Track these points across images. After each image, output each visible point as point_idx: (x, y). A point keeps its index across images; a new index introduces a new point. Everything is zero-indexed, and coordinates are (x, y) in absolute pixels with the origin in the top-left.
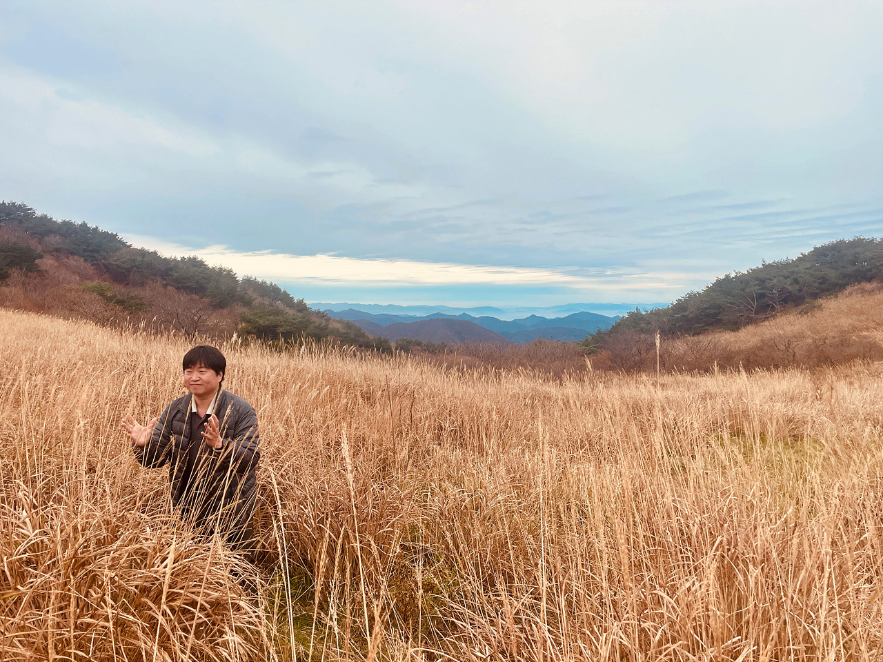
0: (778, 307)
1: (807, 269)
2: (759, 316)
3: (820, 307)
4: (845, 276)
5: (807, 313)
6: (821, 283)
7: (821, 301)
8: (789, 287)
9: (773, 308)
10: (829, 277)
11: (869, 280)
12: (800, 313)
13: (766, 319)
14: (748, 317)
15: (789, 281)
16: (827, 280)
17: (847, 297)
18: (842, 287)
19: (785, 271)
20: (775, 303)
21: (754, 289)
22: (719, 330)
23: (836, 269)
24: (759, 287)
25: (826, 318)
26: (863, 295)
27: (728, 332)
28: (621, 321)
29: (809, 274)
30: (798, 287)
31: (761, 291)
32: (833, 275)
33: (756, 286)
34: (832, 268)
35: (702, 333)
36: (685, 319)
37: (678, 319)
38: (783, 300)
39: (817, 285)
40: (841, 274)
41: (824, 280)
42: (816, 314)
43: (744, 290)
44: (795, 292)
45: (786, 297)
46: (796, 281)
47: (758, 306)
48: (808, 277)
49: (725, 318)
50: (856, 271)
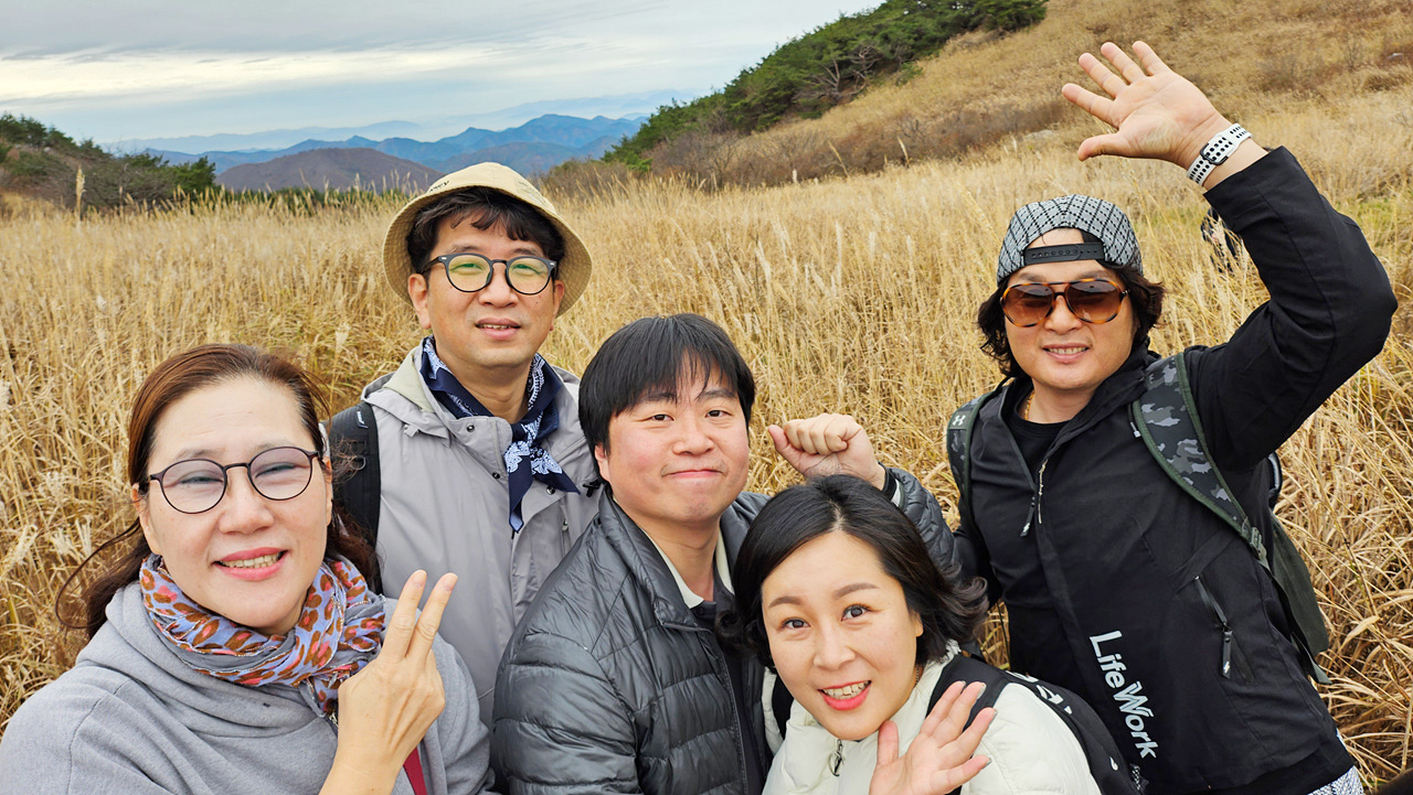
0: (867, 78)
1: (897, 20)
2: (846, 93)
3: (919, 72)
4: (944, 25)
5: (905, 82)
6: (916, 39)
7: (920, 64)
8: (879, 49)
9: (861, 81)
10: (925, 29)
11: (973, 28)
12: (897, 84)
13: (855, 95)
14: (831, 96)
15: (877, 39)
16: (924, 34)
17: (950, 55)
18: (943, 41)
19: (870, 25)
20: (862, 72)
21: (834, 55)
22: (795, 119)
23: (931, 16)
24: (840, 52)
25: (931, 86)
26: (970, 51)
27: (808, 120)
28: (651, 121)
29: (900, 27)
30: (890, 46)
31: (844, 58)
32: (930, 25)
33: (835, 50)
34: (926, 16)
35: (773, 126)
36: (747, 108)
37: (736, 110)
38: (873, 68)
39: (912, 41)
40: (939, 23)
41: (919, 34)
42: (917, 84)
43: (820, 58)
44: (887, 54)
45: (875, 63)
46: (886, 38)
47: (841, 80)
48: (900, 32)
49: (801, 101)
50: (956, 18)
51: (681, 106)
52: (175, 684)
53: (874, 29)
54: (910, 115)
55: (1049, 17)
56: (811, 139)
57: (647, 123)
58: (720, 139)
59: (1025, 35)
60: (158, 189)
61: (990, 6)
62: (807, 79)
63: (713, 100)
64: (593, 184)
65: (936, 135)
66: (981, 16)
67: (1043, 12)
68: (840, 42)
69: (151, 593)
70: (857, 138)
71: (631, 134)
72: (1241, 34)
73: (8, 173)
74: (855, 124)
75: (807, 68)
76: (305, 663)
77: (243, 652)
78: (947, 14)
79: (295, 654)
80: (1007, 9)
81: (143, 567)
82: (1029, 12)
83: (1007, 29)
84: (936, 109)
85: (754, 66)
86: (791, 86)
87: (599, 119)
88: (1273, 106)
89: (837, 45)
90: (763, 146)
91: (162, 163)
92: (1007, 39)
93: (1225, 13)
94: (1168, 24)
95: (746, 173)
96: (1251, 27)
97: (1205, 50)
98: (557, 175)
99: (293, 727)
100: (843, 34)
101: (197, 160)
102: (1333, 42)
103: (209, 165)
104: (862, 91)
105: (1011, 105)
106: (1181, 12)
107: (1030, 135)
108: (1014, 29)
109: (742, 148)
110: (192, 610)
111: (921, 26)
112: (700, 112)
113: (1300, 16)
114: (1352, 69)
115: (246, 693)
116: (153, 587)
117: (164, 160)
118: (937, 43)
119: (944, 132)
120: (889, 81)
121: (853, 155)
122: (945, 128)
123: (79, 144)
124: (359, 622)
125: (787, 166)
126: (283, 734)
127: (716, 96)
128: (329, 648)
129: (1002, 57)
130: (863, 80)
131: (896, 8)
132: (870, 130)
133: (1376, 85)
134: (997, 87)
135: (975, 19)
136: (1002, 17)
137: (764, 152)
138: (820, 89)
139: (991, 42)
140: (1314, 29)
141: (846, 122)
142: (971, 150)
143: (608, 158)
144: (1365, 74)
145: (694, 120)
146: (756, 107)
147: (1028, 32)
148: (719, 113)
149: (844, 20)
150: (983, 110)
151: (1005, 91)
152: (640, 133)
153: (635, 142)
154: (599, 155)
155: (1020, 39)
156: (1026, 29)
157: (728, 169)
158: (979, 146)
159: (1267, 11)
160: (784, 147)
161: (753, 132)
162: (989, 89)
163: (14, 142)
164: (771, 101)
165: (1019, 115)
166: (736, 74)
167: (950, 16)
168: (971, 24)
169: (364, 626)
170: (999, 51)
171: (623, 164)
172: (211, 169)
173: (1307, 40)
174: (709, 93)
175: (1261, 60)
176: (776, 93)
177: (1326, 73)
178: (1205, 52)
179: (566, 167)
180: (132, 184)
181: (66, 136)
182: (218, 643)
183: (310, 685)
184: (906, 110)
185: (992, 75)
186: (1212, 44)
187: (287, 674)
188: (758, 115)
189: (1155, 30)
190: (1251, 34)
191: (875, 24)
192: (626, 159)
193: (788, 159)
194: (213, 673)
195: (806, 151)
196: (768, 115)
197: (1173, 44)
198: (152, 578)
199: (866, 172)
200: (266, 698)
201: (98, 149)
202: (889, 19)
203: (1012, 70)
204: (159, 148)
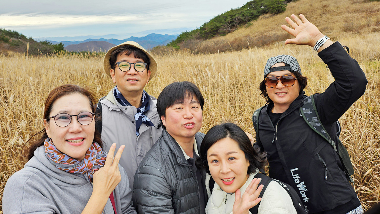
1: (246, 10)
2: (232, 30)
3: (252, 25)
4: (259, 12)
5: (248, 27)
6: (251, 16)
7: (252, 22)
8: (241, 18)
11: (267, 13)
12: (246, 27)
13: (234, 30)
14: (228, 30)
15: (241, 15)
16: (253, 14)
17: (260, 20)
18: (258, 16)
19: (239, 12)
20: (237, 24)
21: (229, 19)
22: (218, 36)
23: (256, 10)
25: (255, 28)
26: (266, 19)
27: (222, 36)
28: (180, 36)
29: (247, 12)
30: (244, 17)
31: (232, 20)
32: (255, 12)
34: (254, 10)
35: (212, 38)
36: (206, 33)
37: (203, 33)
38: (240, 23)
39: (250, 16)
40: (257, 11)
41: (252, 14)
42: (251, 28)
43: (226, 20)
44: (243, 19)
45: (240, 22)
46: (243, 15)
47: (231, 26)
48: (247, 14)
49: (220, 31)
50: (262, 10)
51: (188, 32)
52: (51, 172)
53: (240, 13)
54: (249, 36)
55: (287, 11)
56: (222, 42)
57: (179, 36)
58: (198, 41)
59: (280, 15)
60: (49, 50)
61: (271, 7)
62: (222, 25)
63: (197, 31)
64: (164, 52)
65: (256, 41)
66: (269, 10)
67: (285, 9)
68: (231, 16)
69: (47, 147)
70: (235, 41)
71: (175, 39)
72: (339, 16)
73: (9, 45)
74: (234, 38)
75: (222, 23)
76: (86, 168)
77: (71, 164)
78: (259, 9)
79: (84, 165)
80: (276, 8)
81: (45, 141)
82: (282, 9)
83: (275, 13)
84: (256, 34)
85: (208, 22)
86: (218, 28)
87: (166, 35)
88: (347, 36)
89: (230, 17)
90: (210, 43)
91: (50, 44)
92: (275, 16)
93: (335, 11)
94: (320, 13)
95: (205, 50)
96: (341, 14)
97: (329, 20)
98: (155, 49)
99: (82, 185)
100: (232, 14)
101: (59, 43)
102: (363, 19)
103: (62, 44)
104: (236, 29)
105: (276, 34)
106: (323, 10)
107: (281, 42)
108: (277, 13)
109: (204, 43)
110: (58, 152)
111: (253, 12)
112: (193, 34)
113: (355, 12)
114: (368, 26)
115: (70, 175)
116: (48, 146)
117: (50, 43)
118: (257, 17)
119: (258, 40)
120: (244, 26)
121: (234, 46)
122: (259, 39)
123: (28, 38)
124: (100, 158)
125: (216, 48)
126: (79, 187)
127: (197, 30)
128: (92, 164)
129: (274, 21)
130: (237, 26)
131: (246, 7)
132: (239, 39)
133: (375, 31)
134: (272, 29)
135: (267, 11)
136: (274, 10)
137: (210, 45)
138: (225, 28)
140: (358, 15)
141: (232, 37)
142: (265, 45)
143: (168, 45)
144: (372, 28)
145: (192, 36)
146: (208, 33)
147: (281, 14)
148: (198, 34)
149: (232, 10)
150: (269, 35)
151: (275, 30)
152: (177, 39)
153: (176, 41)
154: (166, 44)
155: (279, 16)
156: (281, 13)
157: (200, 49)
158: (268, 45)
159: (346, 10)
160: (215, 43)
161: (207, 39)
162: (271, 29)
163: (11, 37)
164: (212, 31)
165: (278, 36)
166: (203, 24)
167: (260, 10)
168: (266, 12)
169: (101, 159)
170: (273, 19)
171: (172, 47)
172: (63, 46)
173: (357, 18)
174: (196, 29)
175: (344, 23)
176: (213, 29)
177: (361, 27)
178: (330, 21)
179: (157, 47)
180: (42, 49)
181: (25, 36)
182: (65, 161)
183: (87, 174)
184: (248, 34)
185: (271, 26)
186: (331, 19)
187: (81, 170)
188: (209, 35)
189: (316, 15)
190: (341, 17)
191: (240, 11)
192: (173, 46)
193: (216, 47)
194: (62, 169)
195: (221, 45)
196: (211, 35)
197: (321, 18)
198: (48, 144)
199: (237, 51)
200: (75, 176)
201: (33, 40)
202: (244, 10)
203: (277, 24)
204: (49, 40)
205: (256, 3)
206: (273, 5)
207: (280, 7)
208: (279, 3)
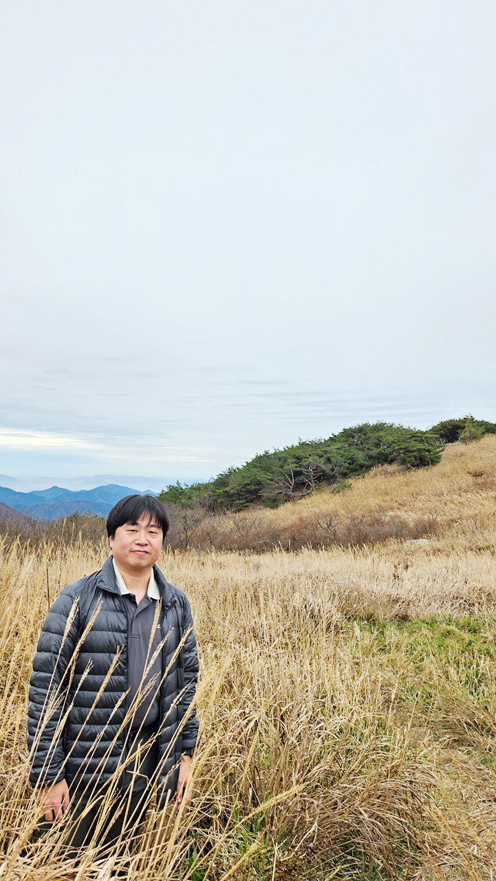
0: (313, 485)
1: (338, 449)
2: (299, 494)
3: (350, 487)
4: (370, 457)
5: (339, 492)
6: (350, 464)
7: (350, 481)
8: (323, 466)
9: (309, 487)
10: (357, 458)
11: (391, 462)
12: (333, 493)
13: (303, 497)
14: (286, 494)
15: (323, 460)
16: (356, 461)
17: (373, 478)
18: (368, 468)
19: (319, 450)
20: (310, 481)
21: (291, 466)
22: (259, 507)
23: (362, 450)
24: (296, 465)
25: (356, 497)
26: (386, 477)
27: (269, 509)
29: (340, 454)
30: (331, 466)
31: (298, 469)
32: (360, 456)
33: (292, 463)
34: (359, 449)
35: (243, 511)
36: (227, 494)
37: (219, 495)
38: (318, 479)
39: (347, 465)
40: (367, 455)
41: (352, 461)
42: (347, 494)
43: (282, 467)
44: (328, 471)
45: (320, 476)
46: (329, 460)
47: (295, 483)
48: (339, 457)
49: (265, 495)
50: (379, 453)
51: (184, 487)
53: (322, 453)
54: (337, 515)
55: (443, 461)
59: (425, 471)
61: (401, 449)
62: (272, 480)
63: (206, 487)
66: (396, 454)
67: (439, 458)
68: (298, 458)
74: (299, 516)
75: (272, 473)
78: (372, 450)
80: (413, 452)
82: (429, 457)
83: (413, 466)
84: (356, 513)
86: (259, 484)
89: (295, 460)
92: (412, 473)
100: (300, 453)
104: (308, 494)
107: (410, 540)
108: (418, 466)
111: (354, 455)
112: (196, 493)
118: (364, 468)
119: (349, 530)
120: (328, 489)
122: (350, 526)
127: (207, 484)
129: (407, 484)
131: (339, 441)
132: (309, 521)
134: (400, 504)
135: (392, 456)
136: (410, 457)
138: (280, 488)
139: (401, 473)
141: (293, 514)
145: (190, 498)
146: (234, 494)
147: (427, 470)
148: (208, 495)
149: (303, 445)
151: (406, 508)
155: (421, 474)
156: (426, 467)
161: (229, 513)
162: (395, 505)
164: (245, 492)
167: (375, 451)
170: (405, 479)
176: (248, 487)
184: (336, 511)
185: (398, 496)
188: (234, 501)
191: (324, 450)
196: (241, 502)
202: (333, 448)
203: (413, 494)
205: (365, 434)
206: (406, 444)
207: (424, 450)
208: (421, 441)
